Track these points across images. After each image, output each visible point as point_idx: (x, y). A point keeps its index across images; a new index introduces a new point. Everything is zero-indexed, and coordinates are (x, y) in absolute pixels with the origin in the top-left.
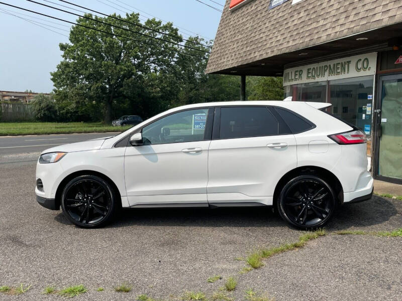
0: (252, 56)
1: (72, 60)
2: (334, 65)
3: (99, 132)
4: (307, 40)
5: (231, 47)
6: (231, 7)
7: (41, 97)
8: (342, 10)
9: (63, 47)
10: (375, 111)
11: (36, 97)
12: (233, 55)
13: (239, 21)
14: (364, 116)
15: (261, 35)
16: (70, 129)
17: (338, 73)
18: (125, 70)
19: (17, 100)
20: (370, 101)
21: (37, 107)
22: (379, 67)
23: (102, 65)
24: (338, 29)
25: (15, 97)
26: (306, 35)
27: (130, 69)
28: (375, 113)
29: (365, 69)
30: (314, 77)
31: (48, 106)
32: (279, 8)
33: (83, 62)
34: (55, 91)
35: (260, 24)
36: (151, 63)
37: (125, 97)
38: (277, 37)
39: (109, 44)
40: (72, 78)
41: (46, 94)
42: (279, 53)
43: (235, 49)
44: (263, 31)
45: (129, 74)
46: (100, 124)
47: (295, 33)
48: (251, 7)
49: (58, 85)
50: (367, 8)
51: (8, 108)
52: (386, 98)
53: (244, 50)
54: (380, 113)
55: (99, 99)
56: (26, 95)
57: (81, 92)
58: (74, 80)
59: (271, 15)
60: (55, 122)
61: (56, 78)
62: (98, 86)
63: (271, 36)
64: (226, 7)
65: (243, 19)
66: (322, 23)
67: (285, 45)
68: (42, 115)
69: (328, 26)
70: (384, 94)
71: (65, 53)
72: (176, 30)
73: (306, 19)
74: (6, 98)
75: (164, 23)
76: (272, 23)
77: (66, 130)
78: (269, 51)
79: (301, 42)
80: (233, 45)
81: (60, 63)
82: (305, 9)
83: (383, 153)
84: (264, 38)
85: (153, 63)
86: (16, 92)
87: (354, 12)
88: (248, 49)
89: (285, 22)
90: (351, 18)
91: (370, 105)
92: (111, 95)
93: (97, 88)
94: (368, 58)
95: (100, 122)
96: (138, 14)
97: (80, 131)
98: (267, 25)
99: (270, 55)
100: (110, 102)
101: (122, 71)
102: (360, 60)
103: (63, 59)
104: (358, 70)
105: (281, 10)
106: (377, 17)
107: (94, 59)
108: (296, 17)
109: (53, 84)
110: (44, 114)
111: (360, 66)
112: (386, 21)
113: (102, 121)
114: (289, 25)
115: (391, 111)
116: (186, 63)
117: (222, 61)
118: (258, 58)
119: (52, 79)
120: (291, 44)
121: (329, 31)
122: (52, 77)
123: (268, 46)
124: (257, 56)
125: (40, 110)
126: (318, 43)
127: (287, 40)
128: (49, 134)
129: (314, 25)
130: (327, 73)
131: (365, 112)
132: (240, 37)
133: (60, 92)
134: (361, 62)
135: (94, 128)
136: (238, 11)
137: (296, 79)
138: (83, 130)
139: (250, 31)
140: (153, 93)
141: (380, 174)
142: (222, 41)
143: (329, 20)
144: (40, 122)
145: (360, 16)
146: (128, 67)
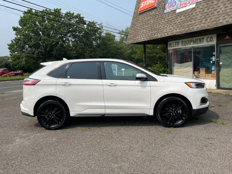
0: (156, 36)
2: (196, 40)
4: (187, 29)
5: (142, 31)
6: (139, 12)
7: (1, 59)
8: (203, 17)
9: (15, 29)
10: (217, 59)
12: (144, 35)
13: (145, 19)
14: (211, 62)
15: (160, 26)
17: (198, 43)
18: (55, 41)
20: (214, 55)
22: (218, 40)
23: (41, 39)
24: (202, 25)
26: (186, 27)
28: (217, 60)
29: (211, 41)
30: (185, 45)
31: (6, 64)
32: (169, 14)
33: (29, 38)
34: (11, 55)
35: (159, 21)
36: (69, 37)
38: (169, 27)
39: (45, 27)
41: (4, 57)
42: (172, 35)
43: (145, 32)
44: (161, 24)
47: (180, 26)
48: (152, 12)
49: (12, 51)
50: (215, 17)
52: (221, 53)
53: (151, 33)
54: (219, 60)
57: (29, 55)
59: (164, 17)
61: (11, 47)
62: (39, 51)
63: (166, 27)
64: (135, 11)
65: (147, 18)
66: (193, 22)
67: (175, 31)
69: (197, 23)
70: (220, 52)
71: (17, 33)
72: (83, 18)
73: (185, 20)
75: (75, 14)
76: (166, 21)
78: (166, 34)
79: (183, 30)
80: (143, 30)
81: (14, 38)
82: (184, 15)
83: (221, 77)
84: (162, 28)
85: (70, 37)
87: (209, 18)
88: (153, 32)
89: (173, 21)
90: (208, 21)
91: (214, 57)
93: (38, 53)
94: (212, 36)
96: (61, 9)
98: (162, 22)
99: (166, 35)
102: (209, 37)
103: (16, 36)
104: (208, 42)
105: (170, 15)
106: (221, 21)
108: (179, 18)
109: (9, 51)
111: (208, 40)
112: (225, 23)
114: (176, 22)
115: (224, 59)
116: (89, 36)
117: (137, 38)
118: (159, 37)
120: (178, 31)
121: (198, 26)
122: (8, 47)
123: (165, 31)
124: (159, 36)
126: (193, 31)
127: (175, 29)
128: (19, 80)
129: (190, 23)
130: (192, 43)
131: (212, 60)
132: (147, 26)
134: (209, 38)
136: (144, 14)
137: (176, 46)
139: (152, 24)
140: (71, 54)
141: (220, 87)
142: (135, 28)
143: (197, 21)
145: (213, 20)
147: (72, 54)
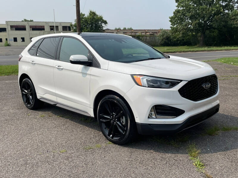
1: (182, 8)
3: (192, 52)
7: (164, 32)
9: (177, 1)
11: (161, 32)
16: (175, 50)
18: (215, 10)
19: (153, 34)
21: (162, 38)
25: (152, 32)
27: (218, 9)
31: (167, 37)
33: (188, 8)
34: (171, 27)
36: (235, 3)
37: (214, 28)
40: (181, 19)
41: (167, 30)
45: (218, 13)
46: (196, 47)
49: (173, 24)
51: (146, 39)
55: (197, 31)
56: (157, 31)
57: (185, 27)
58: (182, 20)
60: (170, 46)
61: (173, 20)
62: (196, 23)
68: (164, 42)
71: (178, 4)
74: (148, 34)
77: (173, 51)
81: (174, 11)
86: (152, 30)
92: (205, 28)
95: (197, 45)
97: (181, 51)
100: (204, 33)
101: (213, 11)
103: (176, 8)
107: (195, 5)
109: (171, 23)
110: (165, 42)
113: (198, 45)
119: (170, 21)
122: (170, 19)
125: (163, 39)
133: (174, 28)
135: (189, 49)
138: (182, 51)
144: (162, 46)
146: (217, 8)
147: (235, 24)
